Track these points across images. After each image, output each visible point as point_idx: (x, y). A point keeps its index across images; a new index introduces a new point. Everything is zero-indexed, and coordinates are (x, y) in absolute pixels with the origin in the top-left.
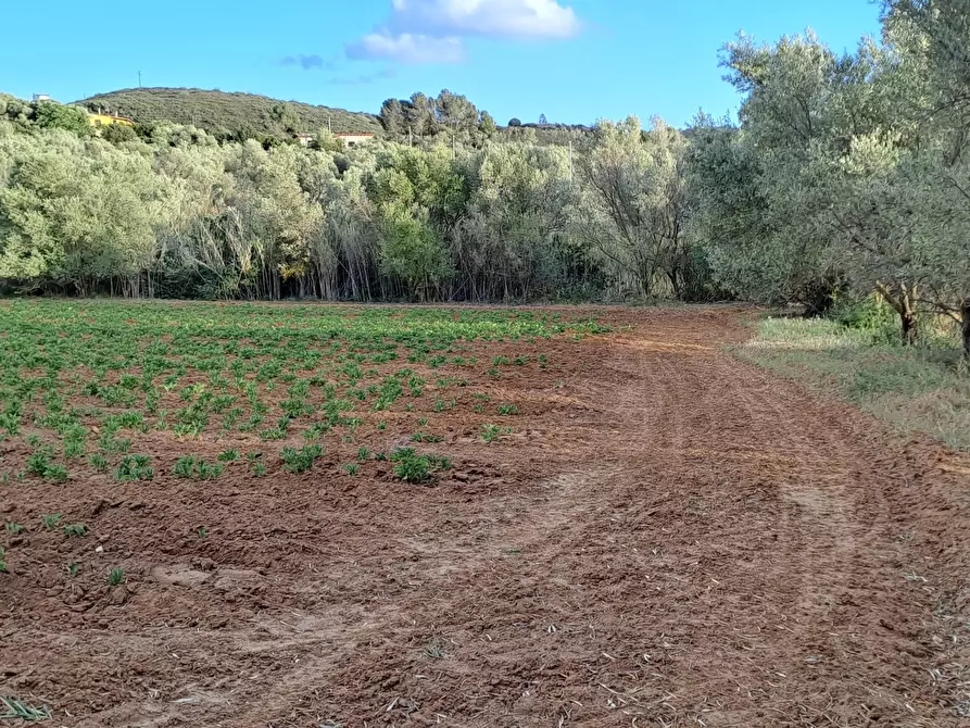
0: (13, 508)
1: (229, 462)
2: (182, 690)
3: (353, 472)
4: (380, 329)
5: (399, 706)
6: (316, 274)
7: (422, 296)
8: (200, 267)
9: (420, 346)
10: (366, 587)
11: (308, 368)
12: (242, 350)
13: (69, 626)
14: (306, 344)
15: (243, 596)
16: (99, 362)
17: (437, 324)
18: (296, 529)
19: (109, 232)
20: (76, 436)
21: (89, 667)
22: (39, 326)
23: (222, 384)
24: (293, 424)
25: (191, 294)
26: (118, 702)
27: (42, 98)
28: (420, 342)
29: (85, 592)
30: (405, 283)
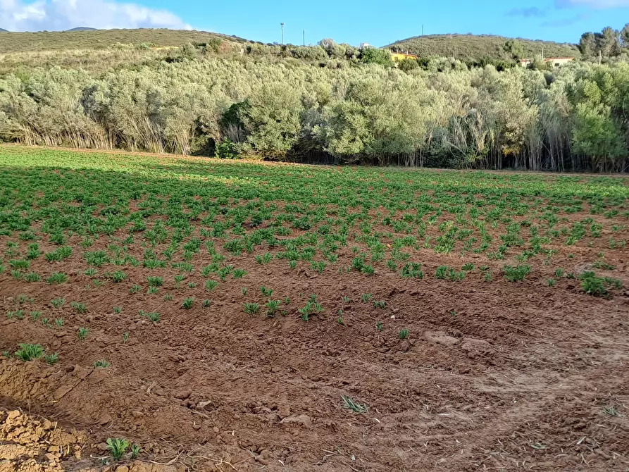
0: (345, 288)
1: (469, 271)
2: (442, 408)
3: (551, 284)
4: (570, 191)
5: (586, 443)
6: (527, 152)
7: (602, 169)
8: (452, 148)
9: (600, 203)
10: (561, 361)
11: (519, 214)
12: (477, 201)
13: (377, 360)
14: (518, 199)
15: (479, 356)
16: (391, 206)
17: (612, 188)
18: (512, 318)
19: (400, 126)
20: (379, 249)
21: (388, 386)
22: (358, 183)
23: (463, 222)
24: (509, 250)
25: (445, 165)
26: (406, 409)
27: (365, 45)
28: (599, 200)
29: (386, 341)
30: (590, 159)
